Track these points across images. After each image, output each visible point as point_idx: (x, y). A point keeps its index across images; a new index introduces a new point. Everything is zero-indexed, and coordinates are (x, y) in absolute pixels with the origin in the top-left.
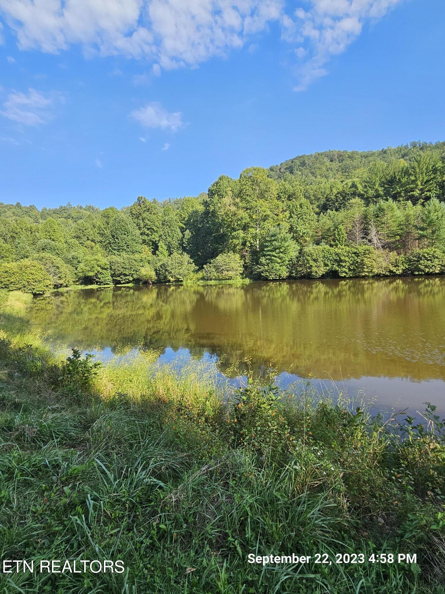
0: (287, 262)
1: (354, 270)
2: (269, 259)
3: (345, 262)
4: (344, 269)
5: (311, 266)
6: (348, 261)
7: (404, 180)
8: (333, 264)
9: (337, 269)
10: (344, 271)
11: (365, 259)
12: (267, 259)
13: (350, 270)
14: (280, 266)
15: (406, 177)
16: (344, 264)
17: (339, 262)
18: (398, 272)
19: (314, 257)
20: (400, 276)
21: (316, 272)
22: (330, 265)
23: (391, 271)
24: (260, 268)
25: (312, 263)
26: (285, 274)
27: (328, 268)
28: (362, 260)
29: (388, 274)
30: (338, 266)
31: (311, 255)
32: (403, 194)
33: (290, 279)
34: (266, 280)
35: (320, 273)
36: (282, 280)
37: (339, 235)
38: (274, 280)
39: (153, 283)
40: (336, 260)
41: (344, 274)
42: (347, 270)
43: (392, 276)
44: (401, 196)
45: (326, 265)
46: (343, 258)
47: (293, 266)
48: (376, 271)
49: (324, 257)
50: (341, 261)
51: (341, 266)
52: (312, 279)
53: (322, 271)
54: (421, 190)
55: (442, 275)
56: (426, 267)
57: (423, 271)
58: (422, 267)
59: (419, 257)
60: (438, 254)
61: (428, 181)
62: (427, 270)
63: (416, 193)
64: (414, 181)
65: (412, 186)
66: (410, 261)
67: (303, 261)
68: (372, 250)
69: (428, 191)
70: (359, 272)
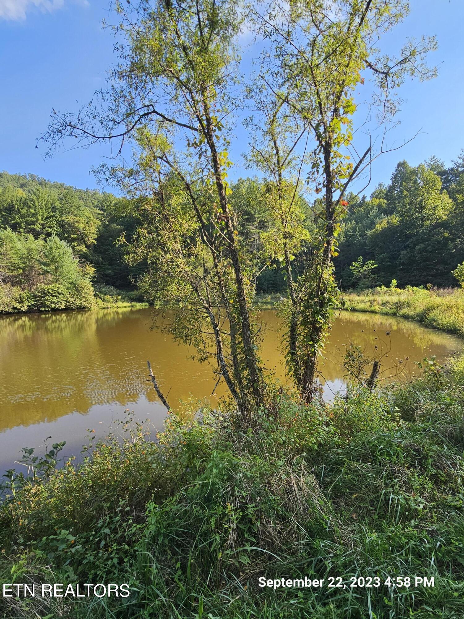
7: (24, 211)
15: (26, 208)
18: (23, 309)
20: (25, 313)
23: (15, 308)
29: (12, 311)
32: (23, 226)
43: (17, 314)
44: (21, 228)
54: (42, 225)
55: (68, 310)
56: (52, 303)
57: (49, 307)
58: (48, 303)
59: (44, 293)
60: (62, 289)
61: (47, 218)
62: (53, 306)
63: (37, 227)
64: (35, 215)
65: (33, 219)
66: (35, 296)
69: (49, 227)
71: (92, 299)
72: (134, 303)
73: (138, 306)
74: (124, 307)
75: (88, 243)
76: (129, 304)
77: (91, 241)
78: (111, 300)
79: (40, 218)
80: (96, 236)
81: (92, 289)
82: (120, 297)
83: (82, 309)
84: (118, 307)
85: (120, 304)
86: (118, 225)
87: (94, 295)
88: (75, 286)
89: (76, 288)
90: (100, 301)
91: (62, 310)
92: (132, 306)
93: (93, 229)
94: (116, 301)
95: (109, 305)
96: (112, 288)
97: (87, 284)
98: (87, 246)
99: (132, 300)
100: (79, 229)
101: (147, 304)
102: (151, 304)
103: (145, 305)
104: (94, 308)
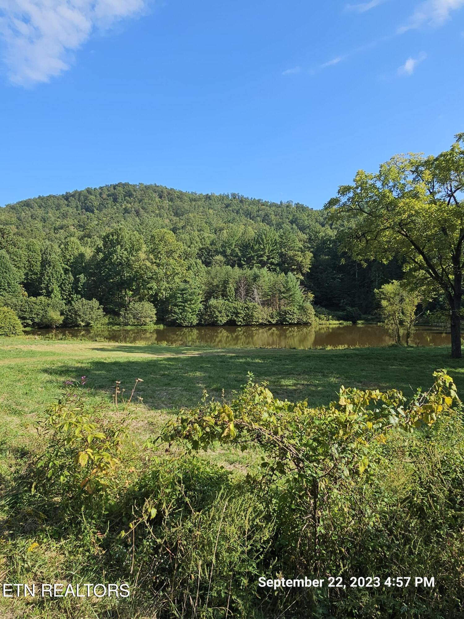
0: (197, 312)
1: (246, 320)
2: (181, 309)
3: (241, 313)
5: (217, 316)
6: (243, 314)
7: (256, 247)
8: (232, 316)
9: (236, 319)
10: (240, 320)
11: (254, 312)
12: (179, 309)
13: (244, 320)
14: (192, 315)
15: (258, 245)
16: (240, 315)
17: (237, 314)
18: (274, 322)
19: (219, 309)
20: (274, 325)
21: (221, 321)
22: (230, 316)
23: (269, 322)
24: (173, 316)
25: (217, 313)
26: (195, 322)
27: (228, 318)
28: (252, 313)
29: (268, 323)
30: (236, 317)
31: (216, 307)
32: (255, 258)
33: (199, 325)
34: (180, 326)
35: (224, 322)
36: (192, 326)
37: (229, 292)
38: (187, 327)
39: (57, 327)
40: (234, 313)
41: (240, 323)
42: (242, 320)
43: (270, 325)
44: (254, 260)
45: (228, 316)
46: (239, 311)
47: (201, 315)
48: (261, 321)
49: (226, 309)
50: (239, 313)
51: (238, 317)
52: (217, 326)
53: (224, 320)
54: (267, 256)
55: (298, 324)
56: (290, 319)
57: (288, 322)
58: (288, 319)
59: (285, 313)
60: (296, 311)
61: (272, 250)
62: (290, 321)
63: (265, 258)
64: (263, 249)
65: (262, 253)
66: (280, 314)
67: (211, 312)
68: (257, 306)
69: (273, 258)
70: (250, 322)
71: (313, 318)
72: (341, 322)
73: (345, 323)
74: (334, 324)
75: (304, 272)
76: (337, 322)
77: (306, 270)
78: (325, 318)
79: (267, 251)
80: (310, 266)
81: (313, 310)
82: (331, 317)
83: (307, 324)
84: (330, 324)
85: (331, 322)
86: (326, 255)
87: (315, 315)
89: (302, 308)
90: (317, 319)
91: (295, 324)
92: (340, 324)
93: (308, 261)
94: (328, 320)
95: (324, 322)
96: (324, 309)
97: (308, 305)
98: (303, 274)
99: (339, 318)
100: (297, 261)
101: (351, 322)
102: (355, 323)
103: (349, 323)
104: (314, 324)
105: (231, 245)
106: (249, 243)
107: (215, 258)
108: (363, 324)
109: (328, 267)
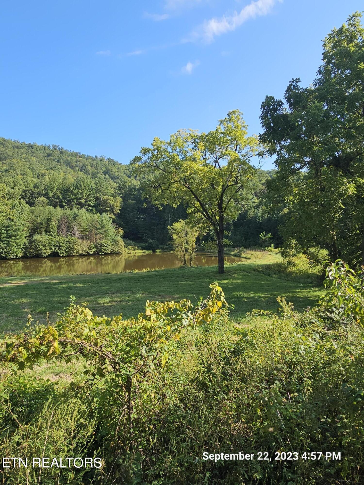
0: (22, 246)
1: (68, 252)
2: (6, 244)
3: (63, 246)
4: (62, 251)
5: (42, 249)
6: (64, 247)
7: (75, 191)
8: (55, 248)
9: (58, 251)
10: (62, 252)
11: (75, 245)
12: (4, 244)
13: (66, 252)
14: (17, 249)
15: (77, 190)
16: (62, 248)
17: (59, 247)
18: (91, 253)
19: (43, 243)
20: (92, 255)
21: (45, 253)
22: (54, 249)
23: (88, 252)
25: (41, 247)
26: (20, 255)
27: (52, 250)
28: (73, 246)
29: (86, 254)
30: (58, 249)
31: (40, 242)
32: (75, 201)
33: (24, 258)
34: (5, 259)
35: (47, 254)
36: (17, 259)
37: (52, 228)
38: (12, 259)
40: (57, 246)
41: (62, 254)
42: (64, 252)
43: (89, 255)
45: (51, 249)
46: (61, 244)
47: (25, 249)
48: (80, 252)
49: (49, 243)
50: (61, 246)
51: (61, 249)
52: (41, 257)
53: (48, 252)
54: (85, 199)
55: (111, 254)
56: (105, 250)
57: (103, 252)
58: (103, 250)
59: (101, 245)
60: (109, 243)
61: (89, 195)
62: (105, 252)
63: (83, 201)
64: (82, 194)
65: (81, 196)
66: (97, 246)
67: (36, 246)
68: (77, 240)
69: (90, 201)
70: (71, 253)
71: (123, 248)
72: (144, 251)
73: (147, 252)
74: (139, 252)
75: (115, 212)
76: (142, 251)
77: (117, 211)
78: (132, 248)
79: (84, 195)
80: (120, 208)
81: (123, 243)
82: (136, 247)
83: (118, 254)
84: (136, 253)
85: (137, 251)
86: (132, 200)
87: (125, 246)
88: (115, 241)
89: (114, 241)
90: (126, 249)
91: (109, 254)
92: (144, 252)
93: (118, 204)
94: (135, 250)
95: (131, 251)
96: (131, 241)
97: (119, 239)
98: (115, 215)
99: (143, 248)
100: (110, 204)
101: (152, 251)
102: (154, 251)
103: (151, 252)
104: (124, 253)
105: (53, 188)
106: (69, 188)
107: (38, 199)
108: (160, 252)
109: (134, 210)
